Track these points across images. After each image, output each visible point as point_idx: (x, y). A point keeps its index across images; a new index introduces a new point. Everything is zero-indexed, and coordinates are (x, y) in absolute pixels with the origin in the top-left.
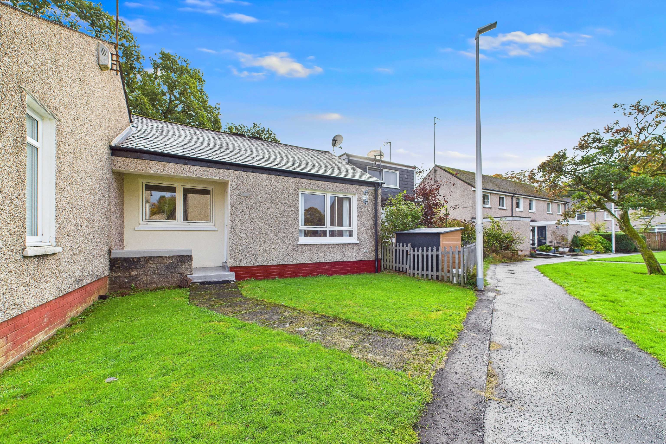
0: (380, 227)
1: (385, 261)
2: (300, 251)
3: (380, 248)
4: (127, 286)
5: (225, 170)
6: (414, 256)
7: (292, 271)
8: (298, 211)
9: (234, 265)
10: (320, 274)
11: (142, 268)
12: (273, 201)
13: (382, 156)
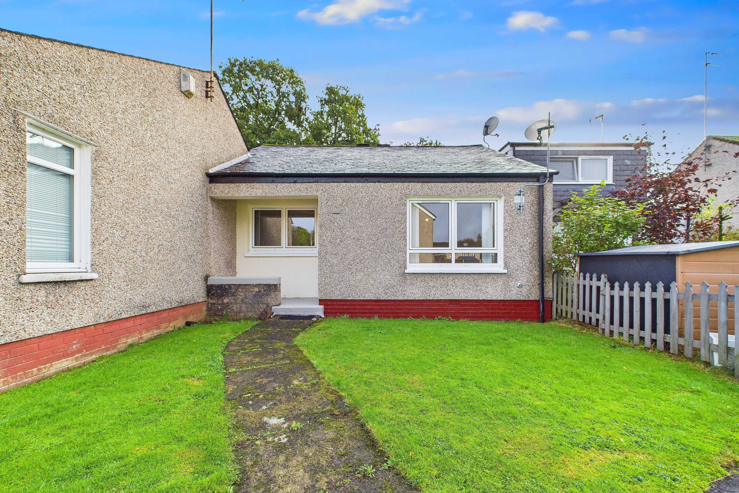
0: (549, 246)
1: (560, 303)
2: (408, 282)
3: (550, 280)
4: (220, 313)
5: (314, 184)
6: (612, 298)
7: (397, 309)
8: (405, 227)
9: (324, 298)
10: (440, 317)
11: (232, 296)
12: (371, 217)
13: (552, 127)
